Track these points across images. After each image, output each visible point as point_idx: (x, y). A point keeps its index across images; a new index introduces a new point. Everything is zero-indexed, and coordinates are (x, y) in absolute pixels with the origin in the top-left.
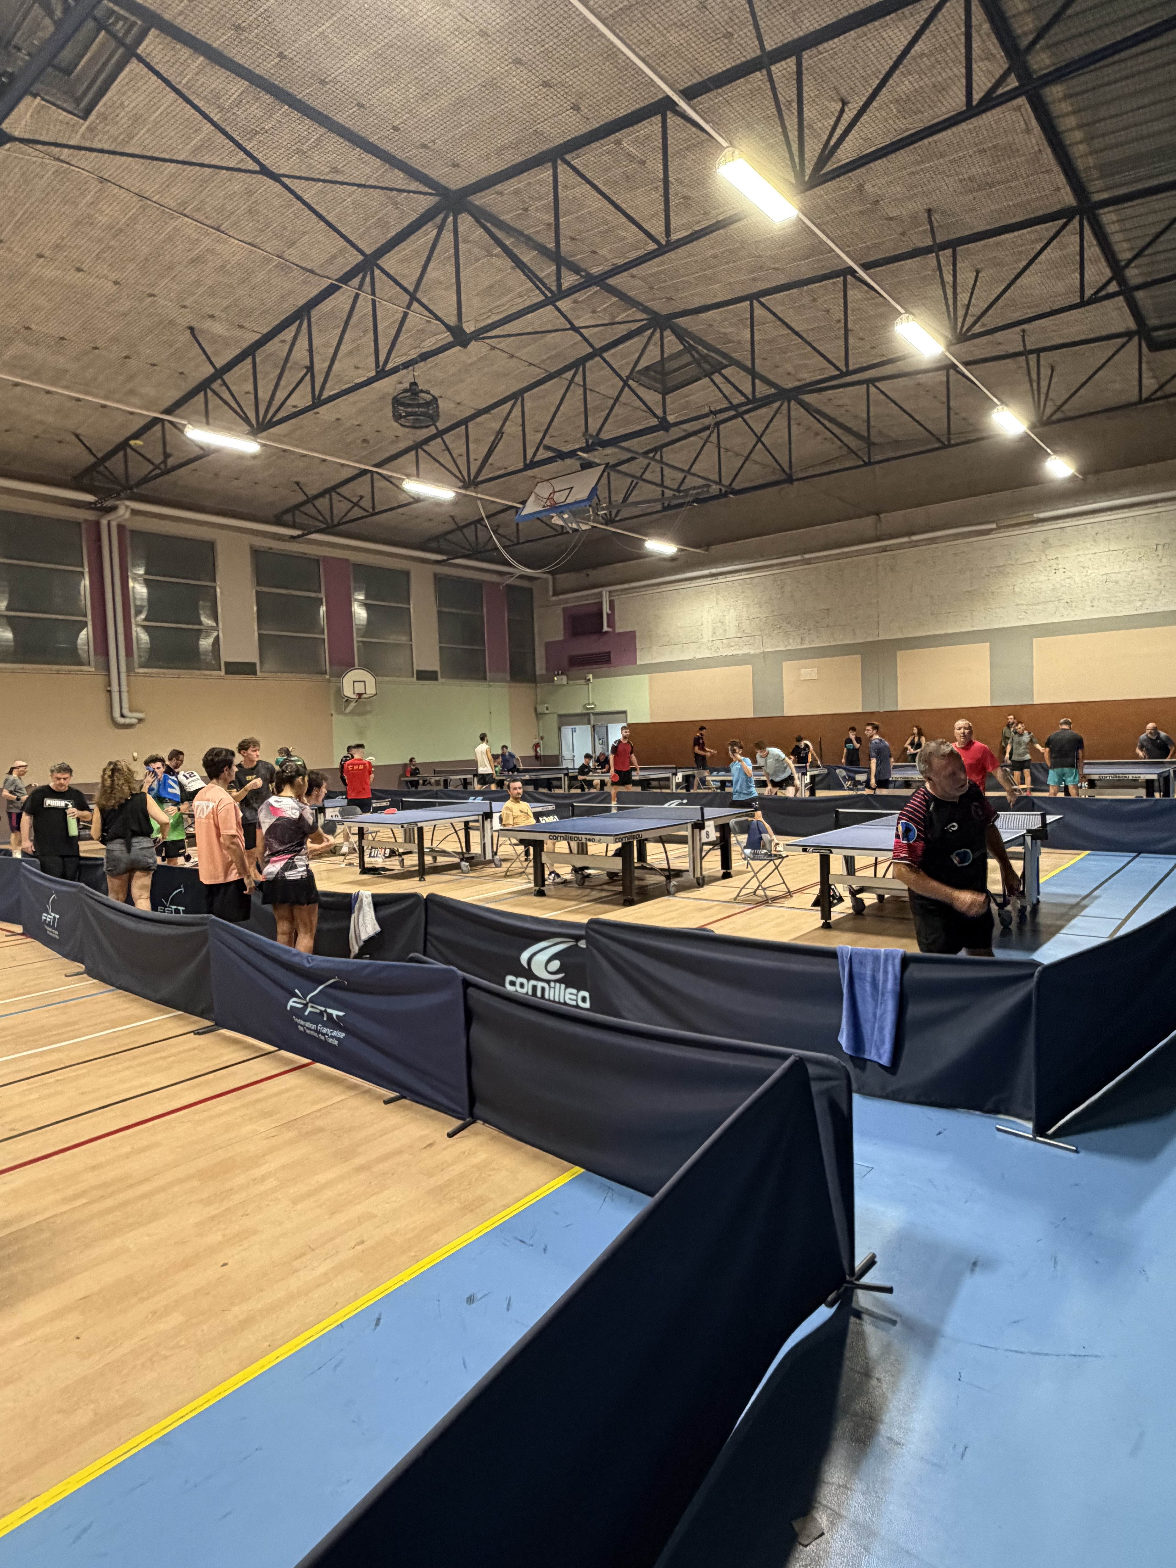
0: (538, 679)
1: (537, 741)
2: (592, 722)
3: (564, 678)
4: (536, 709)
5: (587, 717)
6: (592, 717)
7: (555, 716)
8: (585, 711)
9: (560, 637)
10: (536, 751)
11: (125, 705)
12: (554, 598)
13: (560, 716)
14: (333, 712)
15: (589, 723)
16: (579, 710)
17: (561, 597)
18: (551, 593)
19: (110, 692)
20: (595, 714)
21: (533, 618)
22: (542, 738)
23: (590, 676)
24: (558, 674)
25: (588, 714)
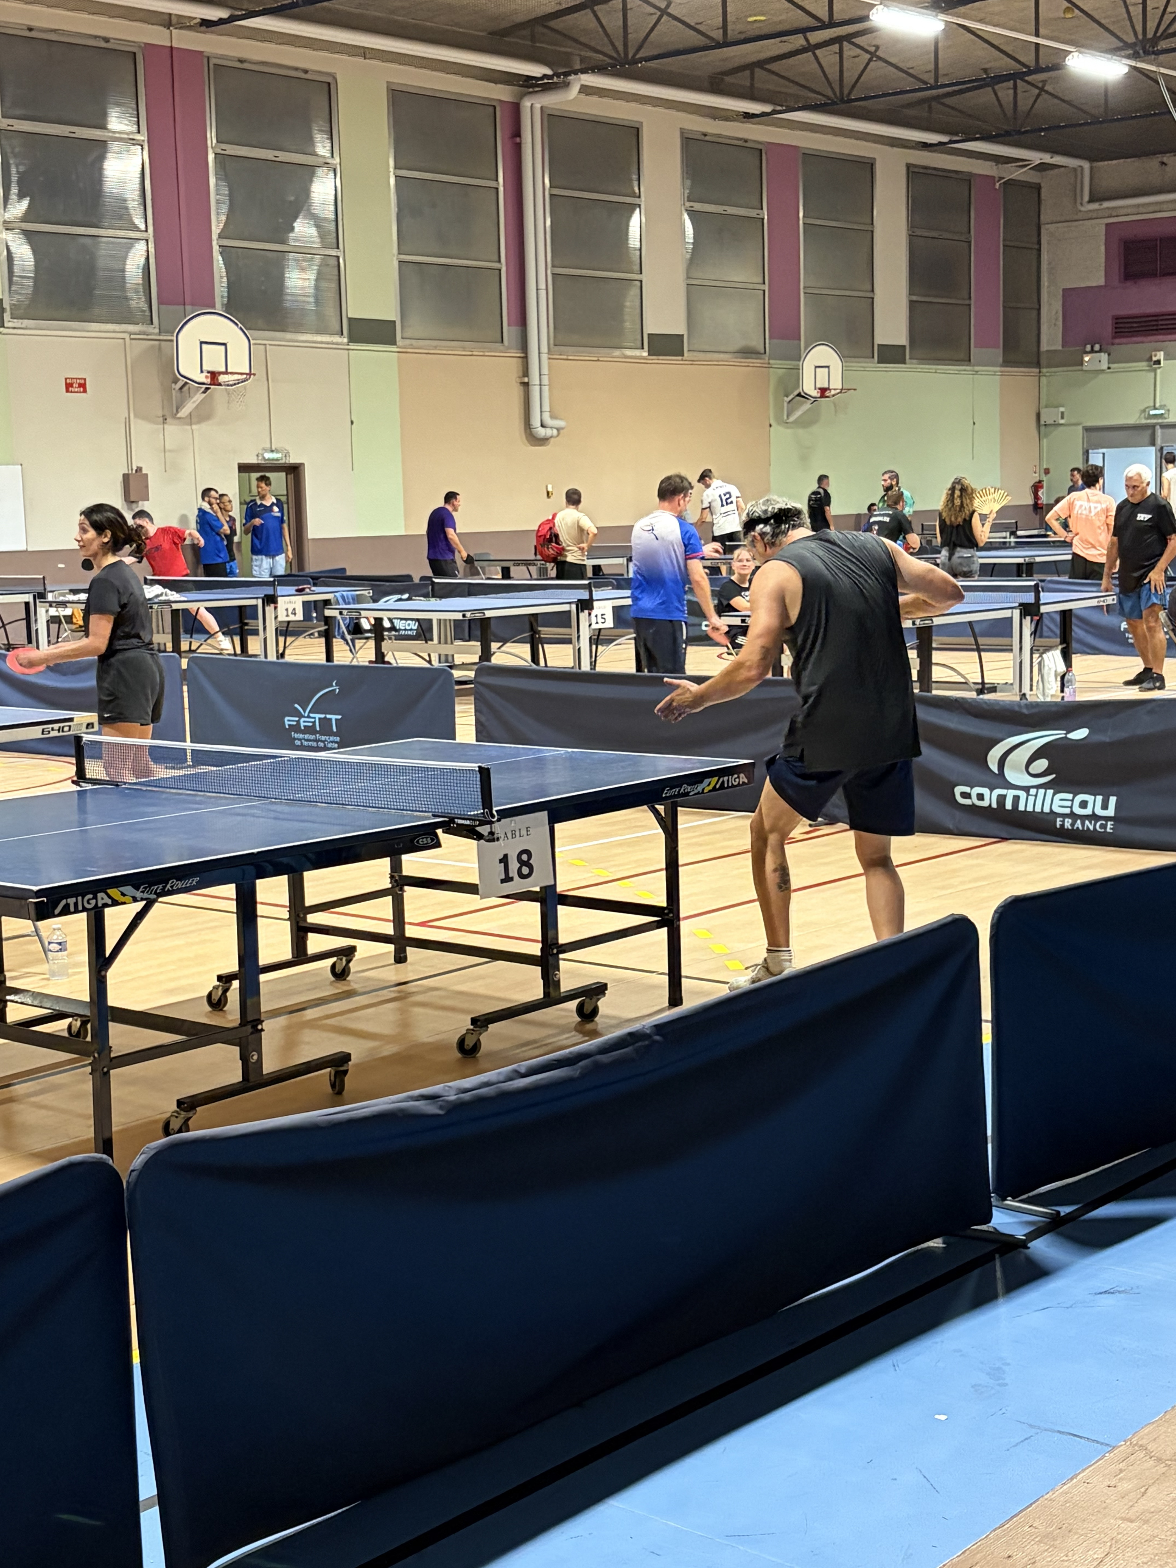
0: (1043, 361)
1: (1036, 478)
2: (1159, 441)
3: (1104, 356)
4: (1038, 416)
5: (1149, 432)
6: (1159, 431)
7: (1080, 428)
8: (1144, 421)
9: (1099, 280)
10: (1036, 497)
11: (546, 408)
12: (1095, 206)
13: (1087, 430)
14: (772, 422)
15: (1153, 443)
16: (1132, 419)
17: (1106, 204)
18: (1086, 198)
19: (526, 385)
20: (1164, 426)
21: (1039, 243)
22: (1047, 471)
23: (1161, 355)
24: (1092, 351)
25: (1153, 427)
